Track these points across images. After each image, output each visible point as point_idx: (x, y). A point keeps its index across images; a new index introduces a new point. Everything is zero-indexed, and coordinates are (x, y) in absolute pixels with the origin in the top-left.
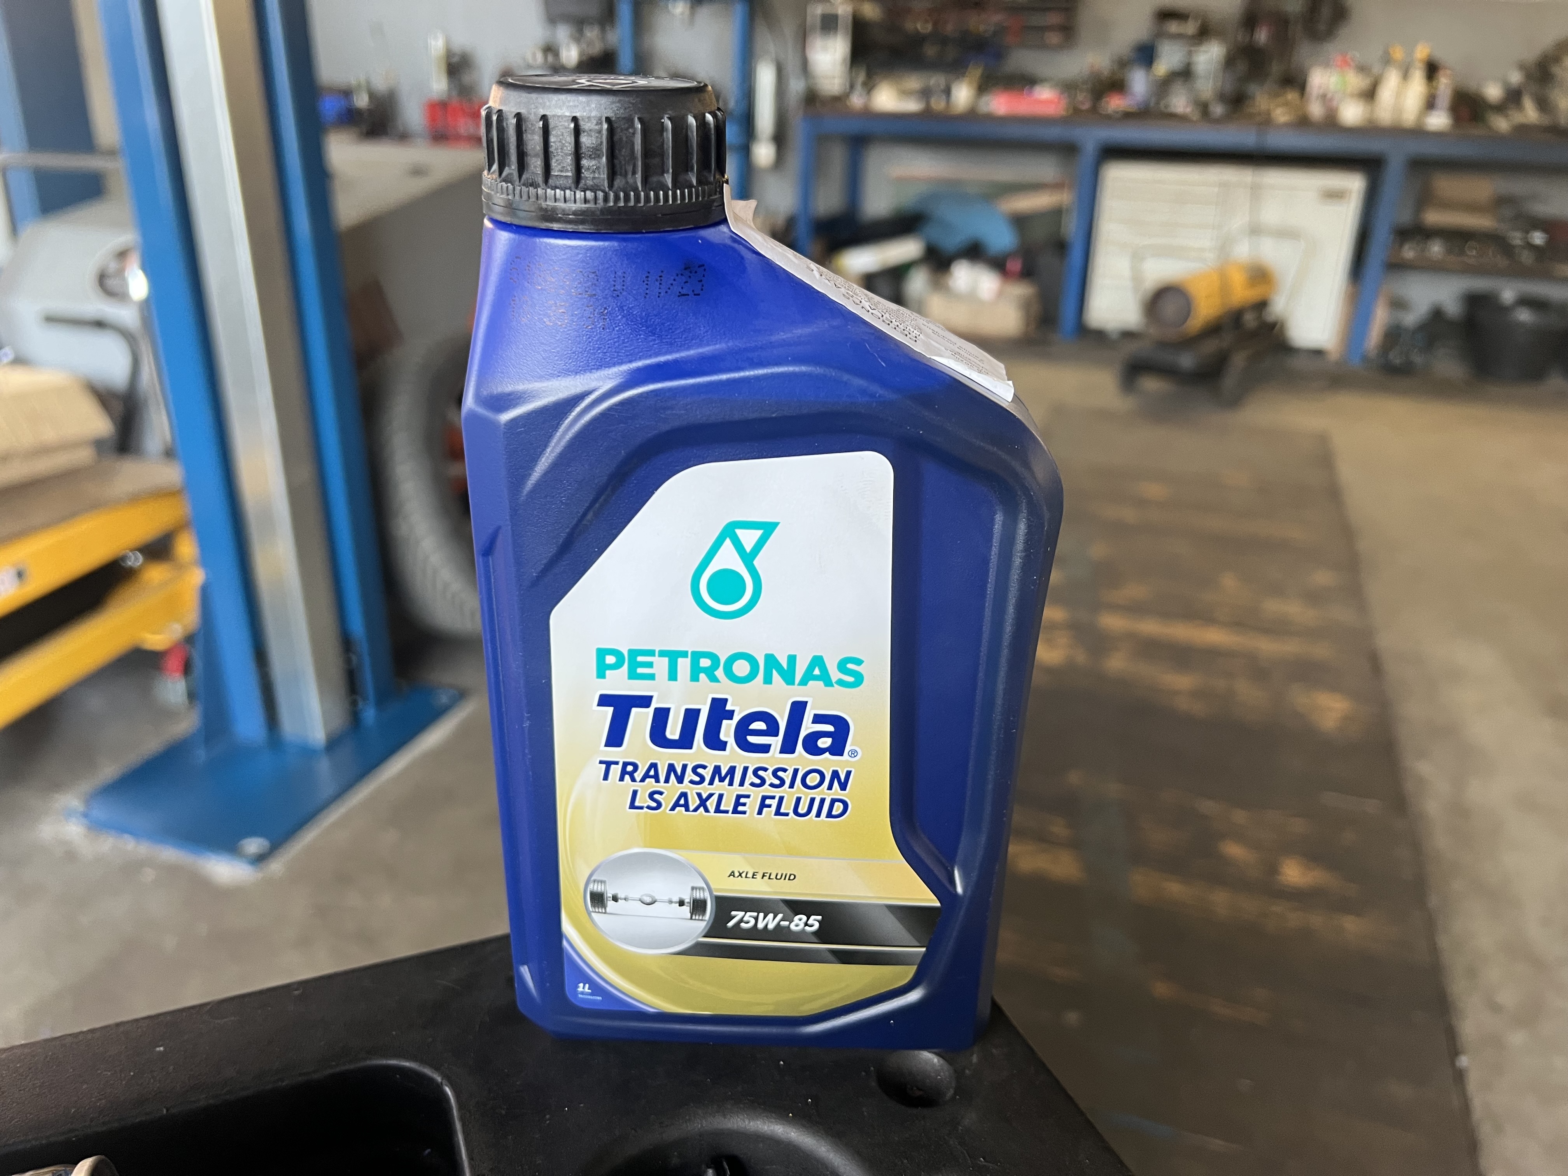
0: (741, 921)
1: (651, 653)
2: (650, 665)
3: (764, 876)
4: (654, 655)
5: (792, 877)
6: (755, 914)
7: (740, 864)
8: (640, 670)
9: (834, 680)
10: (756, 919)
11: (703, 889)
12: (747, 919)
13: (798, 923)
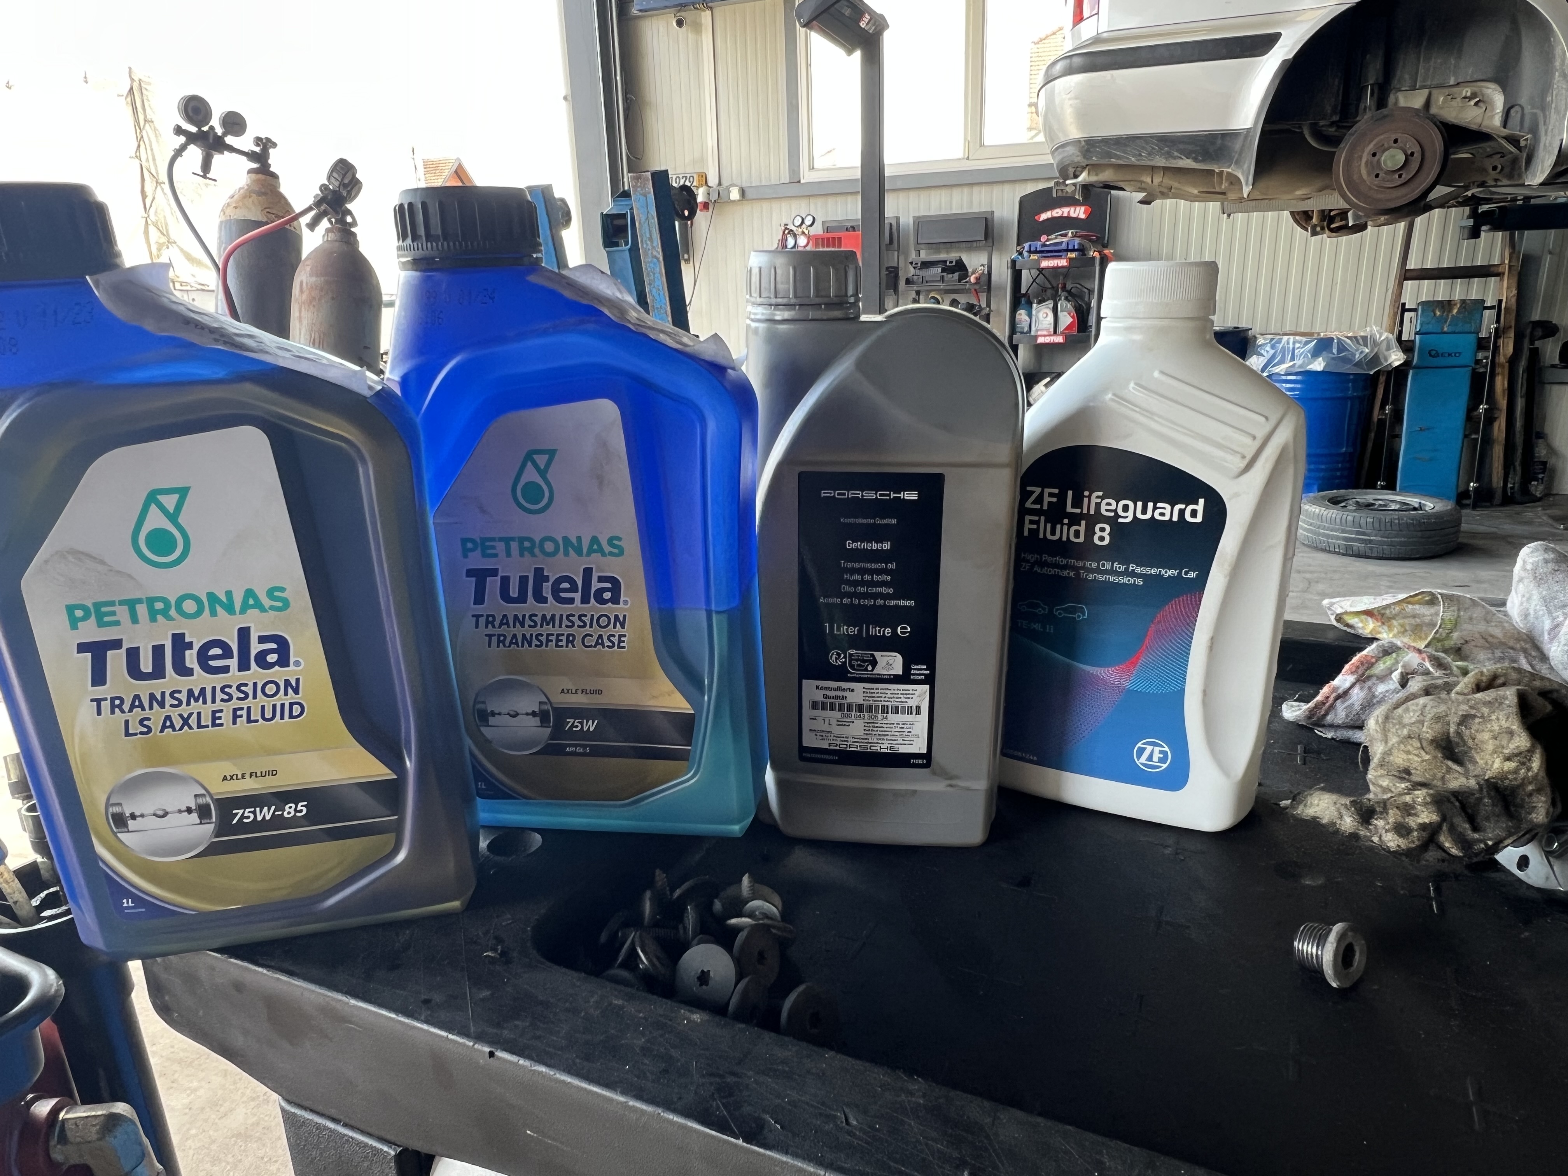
0: (243, 817)
1: (112, 603)
2: (113, 613)
3: (251, 776)
4: (114, 605)
5: (274, 773)
6: (253, 809)
7: (229, 768)
8: (106, 619)
9: (267, 607)
10: (254, 813)
11: (203, 795)
12: (248, 814)
13: (289, 811)
